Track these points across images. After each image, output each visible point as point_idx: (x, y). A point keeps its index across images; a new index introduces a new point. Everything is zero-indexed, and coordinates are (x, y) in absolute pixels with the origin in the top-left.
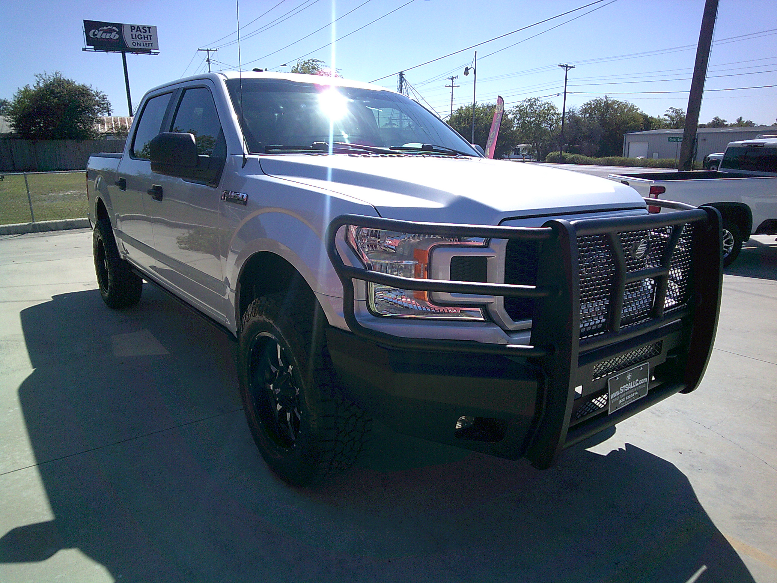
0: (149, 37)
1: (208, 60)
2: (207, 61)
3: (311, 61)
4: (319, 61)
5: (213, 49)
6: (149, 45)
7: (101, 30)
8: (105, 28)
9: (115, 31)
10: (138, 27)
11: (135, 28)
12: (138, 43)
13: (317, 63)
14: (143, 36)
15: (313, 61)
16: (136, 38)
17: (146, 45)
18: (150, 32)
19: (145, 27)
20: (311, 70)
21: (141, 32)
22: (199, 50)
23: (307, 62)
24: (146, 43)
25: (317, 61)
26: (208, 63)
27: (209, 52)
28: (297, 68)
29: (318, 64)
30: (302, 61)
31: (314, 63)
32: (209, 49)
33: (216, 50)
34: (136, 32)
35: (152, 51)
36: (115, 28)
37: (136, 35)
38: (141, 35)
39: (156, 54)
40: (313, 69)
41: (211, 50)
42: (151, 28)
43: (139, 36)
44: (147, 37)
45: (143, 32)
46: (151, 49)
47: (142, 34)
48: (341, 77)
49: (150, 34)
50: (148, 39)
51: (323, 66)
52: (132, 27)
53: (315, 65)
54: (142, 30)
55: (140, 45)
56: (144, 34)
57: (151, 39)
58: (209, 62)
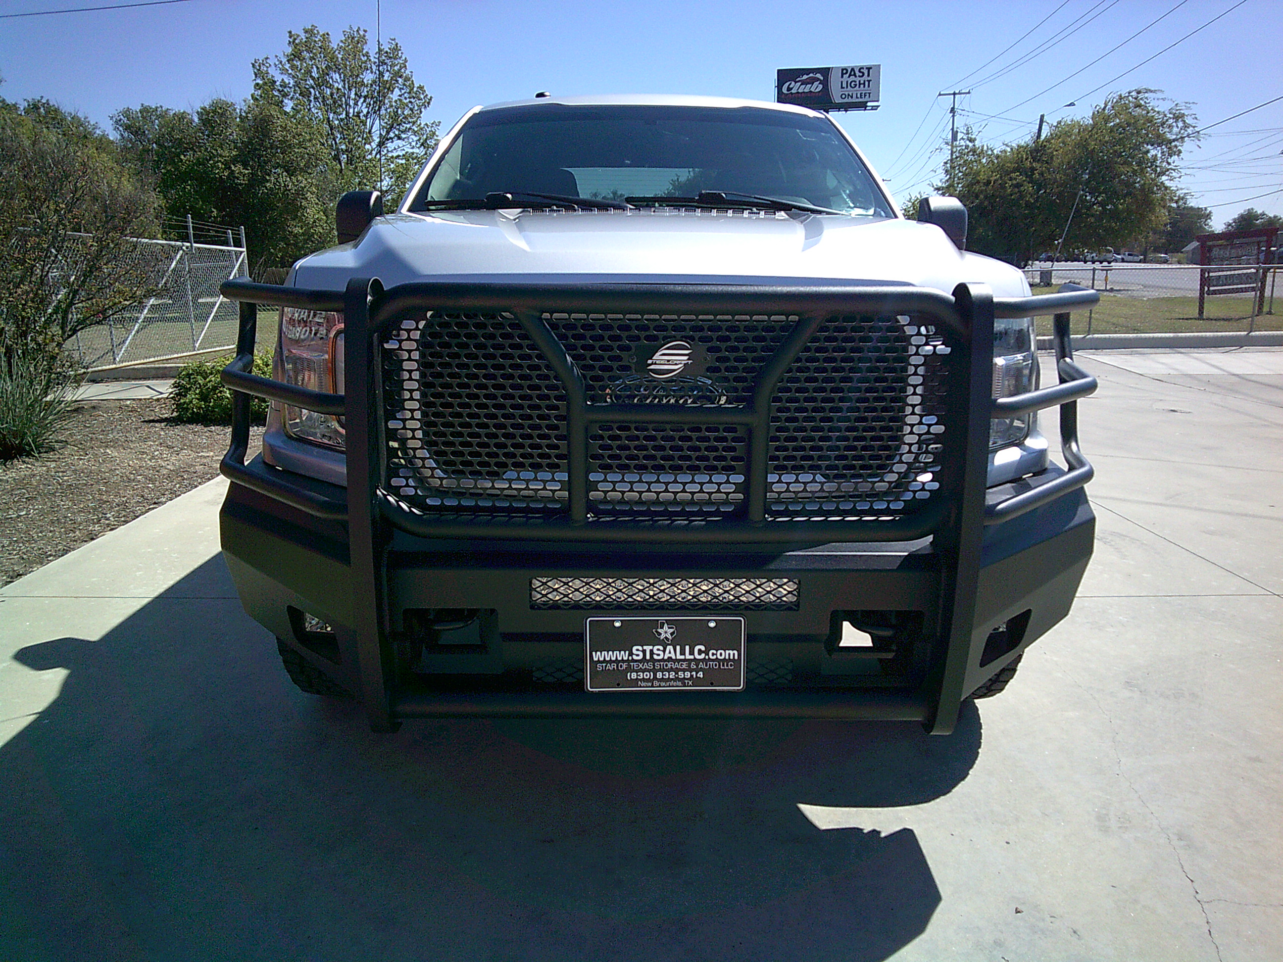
0: (867, 83)
1: (953, 110)
2: (951, 112)
3: (1134, 94)
4: (1151, 91)
5: (963, 91)
6: (865, 96)
7: (798, 82)
8: (805, 77)
9: (818, 79)
10: (853, 69)
11: (847, 71)
12: (849, 95)
13: (1146, 95)
14: (858, 83)
15: (1139, 92)
16: (847, 87)
18: (868, 75)
19: (863, 68)
20: (1130, 110)
21: (856, 76)
22: (940, 95)
23: (1127, 95)
24: (861, 94)
25: (1146, 92)
26: (952, 114)
27: (957, 96)
28: (1104, 109)
29: (1146, 98)
30: (1115, 96)
31: (1140, 96)
32: (957, 92)
33: (969, 93)
34: (849, 77)
35: (869, 104)
36: (819, 76)
37: (847, 82)
38: (855, 82)
39: (875, 108)
40: (1135, 108)
41: (960, 93)
42: (871, 68)
43: (853, 83)
44: (864, 84)
45: (859, 76)
46: (867, 102)
47: (858, 79)
48: (1193, 116)
49: (869, 79)
50: (864, 87)
51: (1158, 99)
52: (844, 71)
53: (1141, 99)
54: (858, 74)
55: (852, 97)
56: (859, 79)
57: (869, 86)
58: (954, 113)
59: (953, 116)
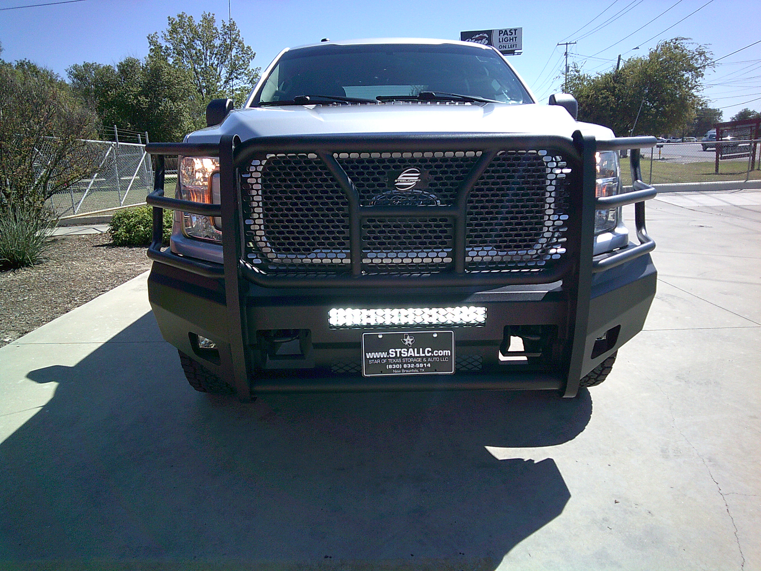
0: (514, 39)
1: (566, 54)
2: (565, 55)
3: (674, 41)
4: (685, 39)
5: (572, 42)
6: (513, 46)
7: (474, 39)
8: (477, 36)
9: (485, 37)
10: (506, 31)
11: (502, 31)
12: (504, 46)
13: (682, 41)
14: (509, 39)
15: (676, 40)
16: (503, 42)
17: (511, 46)
18: (515, 34)
19: (512, 30)
20: (672, 51)
21: (508, 35)
22: (558, 45)
23: (670, 41)
25: (682, 40)
26: (565, 56)
27: (568, 45)
28: (656, 51)
29: (682, 43)
30: (663, 42)
31: (678, 42)
32: (568, 43)
33: (575, 43)
34: (504, 35)
35: (516, 51)
36: (485, 35)
37: (503, 38)
38: (507, 38)
39: (519, 54)
40: (675, 49)
41: (570, 44)
42: (517, 30)
43: (506, 39)
44: (513, 39)
45: (510, 35)
47: (509, 37)
48: (710, 53)
49: (515, 36)
50: (513, 41)
51: (689, 43)
52: (500, 32)
53: (679, 43)
54: (509, 33)
55: (506, 47)
56: (510, 36)
57: (515, 41)
58: (567, 55)
59: (566, 57)
